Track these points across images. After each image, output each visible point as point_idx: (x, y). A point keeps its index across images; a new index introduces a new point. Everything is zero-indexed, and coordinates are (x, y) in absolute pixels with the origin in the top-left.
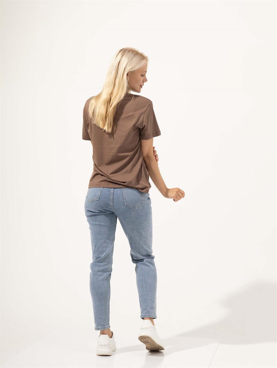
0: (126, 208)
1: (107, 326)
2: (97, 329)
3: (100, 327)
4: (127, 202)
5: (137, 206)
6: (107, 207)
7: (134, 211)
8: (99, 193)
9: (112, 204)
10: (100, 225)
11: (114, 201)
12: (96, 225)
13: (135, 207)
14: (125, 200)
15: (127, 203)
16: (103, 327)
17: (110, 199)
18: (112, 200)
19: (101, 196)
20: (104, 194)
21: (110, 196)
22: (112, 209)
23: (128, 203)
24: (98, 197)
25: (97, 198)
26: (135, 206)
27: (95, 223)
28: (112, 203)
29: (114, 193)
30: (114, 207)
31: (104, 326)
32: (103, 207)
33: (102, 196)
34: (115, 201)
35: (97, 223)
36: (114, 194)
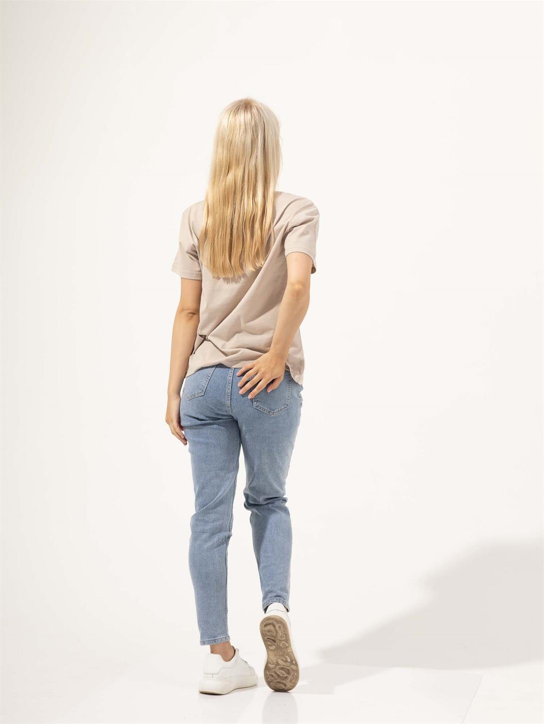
0: (257, 411)
1: (220, 638)
2: (203, 643)
3: (207, 640)
5: (278, 410)
6: (219, 409)
7: (270, 418)
8: (205, 382)
10: (207, 444)
11: (232, 397)
12: (199, 442)
13: (272, 411)
17: (225, 394)
18: (229, 395)
19: (209, 389)
20: (214, 384)
21: (225, 386)
24: (203, 391)
26: (274, 410)
27: (197, 439)
29: (234, 382)
30: (233, 408)
31: (215, 637)
32: (212, 409)
33: (211, 388)
34: (235, 397)
35: (201, 440)
36: (233, 384)
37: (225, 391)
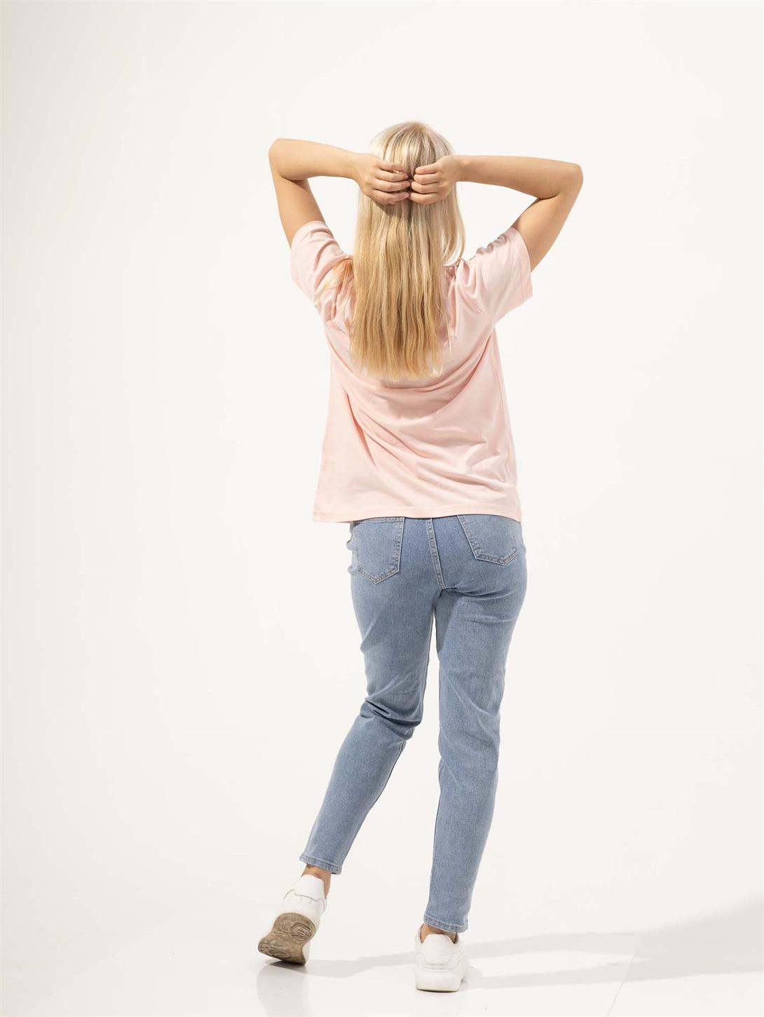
0: (481, 564)
4: (479, 548)
7: (502, 570)
8: (395, 551)
9: (438, 567)
11: (441, 556)
14: (472, 542)
15: (480, 550)
17: (429, 557)
18: (436, 557)
19: (404, 559)
20: (410, 551)
22: (441, 582)
23: (483, 550)
24: (397, 565)
25: (392, 567)
26: (503, 557)
28: (437, 563)
29: (437, 533)
33: (406, 556)
34: (446, 555)
36: (439, 538)
37: (429, 552)
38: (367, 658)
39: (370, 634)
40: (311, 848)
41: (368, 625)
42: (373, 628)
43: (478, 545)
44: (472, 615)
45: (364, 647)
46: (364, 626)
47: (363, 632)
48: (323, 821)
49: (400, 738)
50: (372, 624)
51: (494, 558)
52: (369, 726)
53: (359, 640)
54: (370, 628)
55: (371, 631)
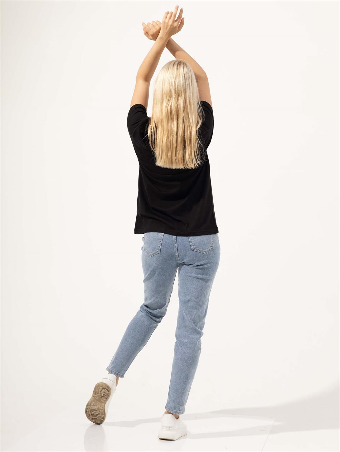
4: (194, 245)
5: (207, 250)
8: (159, 243)
14: (191, 243)
15: (194, 247)
16: (118, 373)
18: (176, 248)
20: (165, 244)
22: (177, 259)
23: (196, 246)
24: (159, 250)
25: (157, 250)
28: (176, 251)
33: (164, 247)
37: (173, 246)
38: (145, 286)
39: (147, 277)
40: (111, 366)
41: (147, 273)
42: (149, 275)
43: (194, 244)
44: (190, 274)
45: (145, 281)
46: (145, 272)
47: (145, 276)
48: (118, 355)
49: (155, 322)
50: (148, 273)
51: (201, 250)
52: (142, 316)
53: (143, 277)
54: (147, 274)
55: (148, 276)
